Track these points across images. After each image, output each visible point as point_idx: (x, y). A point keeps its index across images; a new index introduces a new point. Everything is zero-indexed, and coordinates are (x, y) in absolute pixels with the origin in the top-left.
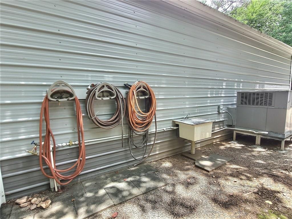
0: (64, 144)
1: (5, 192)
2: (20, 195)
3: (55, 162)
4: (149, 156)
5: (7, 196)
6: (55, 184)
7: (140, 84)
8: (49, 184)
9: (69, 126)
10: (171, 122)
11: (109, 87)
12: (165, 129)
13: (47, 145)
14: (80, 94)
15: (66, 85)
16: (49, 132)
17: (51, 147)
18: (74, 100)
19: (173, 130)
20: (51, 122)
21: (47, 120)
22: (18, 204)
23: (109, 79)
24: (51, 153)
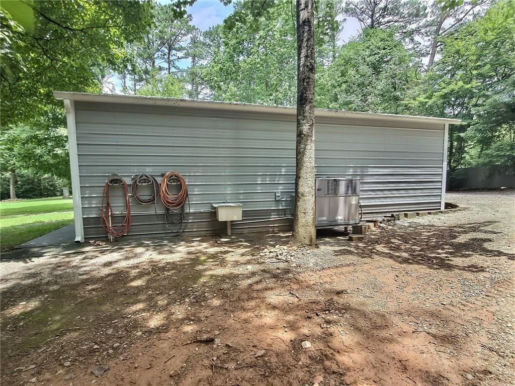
0: (118, 213)
1: (84, 236)
2: (92, 239)
3: (112, 223)
4: (183, 232)
5: (85, 238)
6: (111, 238)
7: (172, 174)
8: (107, 237)
9: (122, 201)
10: (210, 205)
11: (147, 177)
12: (202, 210)
13: (107, 212)
14: (128, 181)
15: (117, 175)
16: (108, 204)
17: (110, 214)
18: (123, 184)
19: (211, 212)
20: (110, 198)
21: (108, 197)
22: (89, 243)
23: (149, 171)
24: (110, 217)
